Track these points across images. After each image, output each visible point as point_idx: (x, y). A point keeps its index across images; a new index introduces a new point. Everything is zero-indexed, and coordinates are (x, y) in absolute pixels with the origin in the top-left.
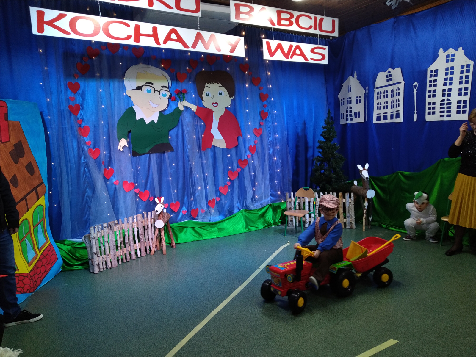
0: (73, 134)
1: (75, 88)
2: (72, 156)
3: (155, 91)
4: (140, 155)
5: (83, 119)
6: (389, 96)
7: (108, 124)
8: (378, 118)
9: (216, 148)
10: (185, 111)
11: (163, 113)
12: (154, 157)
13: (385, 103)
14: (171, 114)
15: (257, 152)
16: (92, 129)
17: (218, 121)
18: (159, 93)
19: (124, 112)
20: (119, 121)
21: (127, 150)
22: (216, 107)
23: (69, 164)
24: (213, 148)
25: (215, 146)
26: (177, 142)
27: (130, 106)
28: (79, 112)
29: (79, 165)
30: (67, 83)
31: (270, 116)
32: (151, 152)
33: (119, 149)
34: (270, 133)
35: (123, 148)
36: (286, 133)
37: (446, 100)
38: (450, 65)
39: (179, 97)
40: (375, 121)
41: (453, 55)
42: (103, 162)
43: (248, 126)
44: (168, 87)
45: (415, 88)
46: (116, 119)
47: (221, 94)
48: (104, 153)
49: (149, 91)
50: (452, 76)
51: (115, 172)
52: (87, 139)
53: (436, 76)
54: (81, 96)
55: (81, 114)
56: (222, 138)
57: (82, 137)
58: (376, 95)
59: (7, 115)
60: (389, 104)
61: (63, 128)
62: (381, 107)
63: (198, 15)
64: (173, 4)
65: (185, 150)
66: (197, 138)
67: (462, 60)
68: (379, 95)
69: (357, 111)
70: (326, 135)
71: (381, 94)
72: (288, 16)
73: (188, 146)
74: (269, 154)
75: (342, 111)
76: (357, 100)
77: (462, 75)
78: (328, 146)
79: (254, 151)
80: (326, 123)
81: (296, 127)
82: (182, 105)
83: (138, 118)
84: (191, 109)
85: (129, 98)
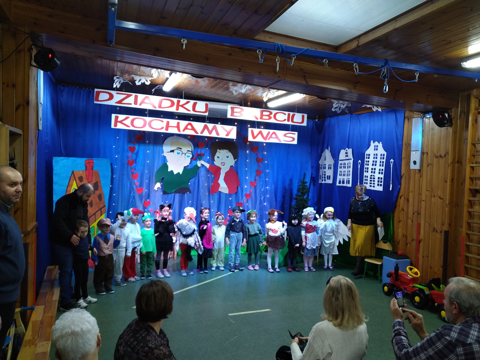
0: (128, 177)
1: (132, 150)
2: (126, 191)
3: (182, 153)
4: (168, 194)
5: (135, 168)
6: (346, 167)
7: (150, 172)
8: (340, 182)
11: (186, 168)
12: (177, 195)
13: (344, 172)
14: (192, 169)
15: (251, 198)
16: (140, 175)
17: (224, 175)
18: (185, 155)
19: (161, 166)
20: (157, 172)
21: (160, 190)
22: (224, 165)
23: (123, 196)
24: (219, 193)
26: (194, 187)
27: (165, 162)
28: (133, 165)
29: (129, 197)
30: (129, 146)
31: (263, 173)
32: (176, 192)
33: (155, 190)
34: (262, 186)
35: (157, 188)
36: (273, 186)
37: (373, 176)
38: (376, 152)
39: (198, 158)
40: (338, 184)
41: (377, 146)
42: (144, 197)
43: (246, 179)
44: (191, 151)
45: (359, 164)
46: (156, 170)
47: (228, 157)
48: (145, 190)
49: (178, 153)
50: (376, 160)
51: (151, 203)
52: (136, 181)
53: (369, 158)
54: (136, 155)
56: (226, 186)
57: (133, 180)
58: (339, 165)
59: (93, 167)
60: (346, 173)
61: (122, 173)
62: (341, 174)
63: (207, 114)
64: (191, 109)
65: (199, 193)
66: (208, 185)
67: (381, 151)
68: (341, 166)
69: (329, 175)
70: (301, 191)
71: (342, 165)
72: (268, 113)
73: (201, 190)
74: (260, 200)
75: (321, 173)
76: (329, 167)
77: (381, 160)
78: (301, 199)
79: (249, 197)
80: (302, 182)
81: (284, 182)
82: (200, 163)
83: (169, 170)
84: (205, 166)
85: (165, 157)
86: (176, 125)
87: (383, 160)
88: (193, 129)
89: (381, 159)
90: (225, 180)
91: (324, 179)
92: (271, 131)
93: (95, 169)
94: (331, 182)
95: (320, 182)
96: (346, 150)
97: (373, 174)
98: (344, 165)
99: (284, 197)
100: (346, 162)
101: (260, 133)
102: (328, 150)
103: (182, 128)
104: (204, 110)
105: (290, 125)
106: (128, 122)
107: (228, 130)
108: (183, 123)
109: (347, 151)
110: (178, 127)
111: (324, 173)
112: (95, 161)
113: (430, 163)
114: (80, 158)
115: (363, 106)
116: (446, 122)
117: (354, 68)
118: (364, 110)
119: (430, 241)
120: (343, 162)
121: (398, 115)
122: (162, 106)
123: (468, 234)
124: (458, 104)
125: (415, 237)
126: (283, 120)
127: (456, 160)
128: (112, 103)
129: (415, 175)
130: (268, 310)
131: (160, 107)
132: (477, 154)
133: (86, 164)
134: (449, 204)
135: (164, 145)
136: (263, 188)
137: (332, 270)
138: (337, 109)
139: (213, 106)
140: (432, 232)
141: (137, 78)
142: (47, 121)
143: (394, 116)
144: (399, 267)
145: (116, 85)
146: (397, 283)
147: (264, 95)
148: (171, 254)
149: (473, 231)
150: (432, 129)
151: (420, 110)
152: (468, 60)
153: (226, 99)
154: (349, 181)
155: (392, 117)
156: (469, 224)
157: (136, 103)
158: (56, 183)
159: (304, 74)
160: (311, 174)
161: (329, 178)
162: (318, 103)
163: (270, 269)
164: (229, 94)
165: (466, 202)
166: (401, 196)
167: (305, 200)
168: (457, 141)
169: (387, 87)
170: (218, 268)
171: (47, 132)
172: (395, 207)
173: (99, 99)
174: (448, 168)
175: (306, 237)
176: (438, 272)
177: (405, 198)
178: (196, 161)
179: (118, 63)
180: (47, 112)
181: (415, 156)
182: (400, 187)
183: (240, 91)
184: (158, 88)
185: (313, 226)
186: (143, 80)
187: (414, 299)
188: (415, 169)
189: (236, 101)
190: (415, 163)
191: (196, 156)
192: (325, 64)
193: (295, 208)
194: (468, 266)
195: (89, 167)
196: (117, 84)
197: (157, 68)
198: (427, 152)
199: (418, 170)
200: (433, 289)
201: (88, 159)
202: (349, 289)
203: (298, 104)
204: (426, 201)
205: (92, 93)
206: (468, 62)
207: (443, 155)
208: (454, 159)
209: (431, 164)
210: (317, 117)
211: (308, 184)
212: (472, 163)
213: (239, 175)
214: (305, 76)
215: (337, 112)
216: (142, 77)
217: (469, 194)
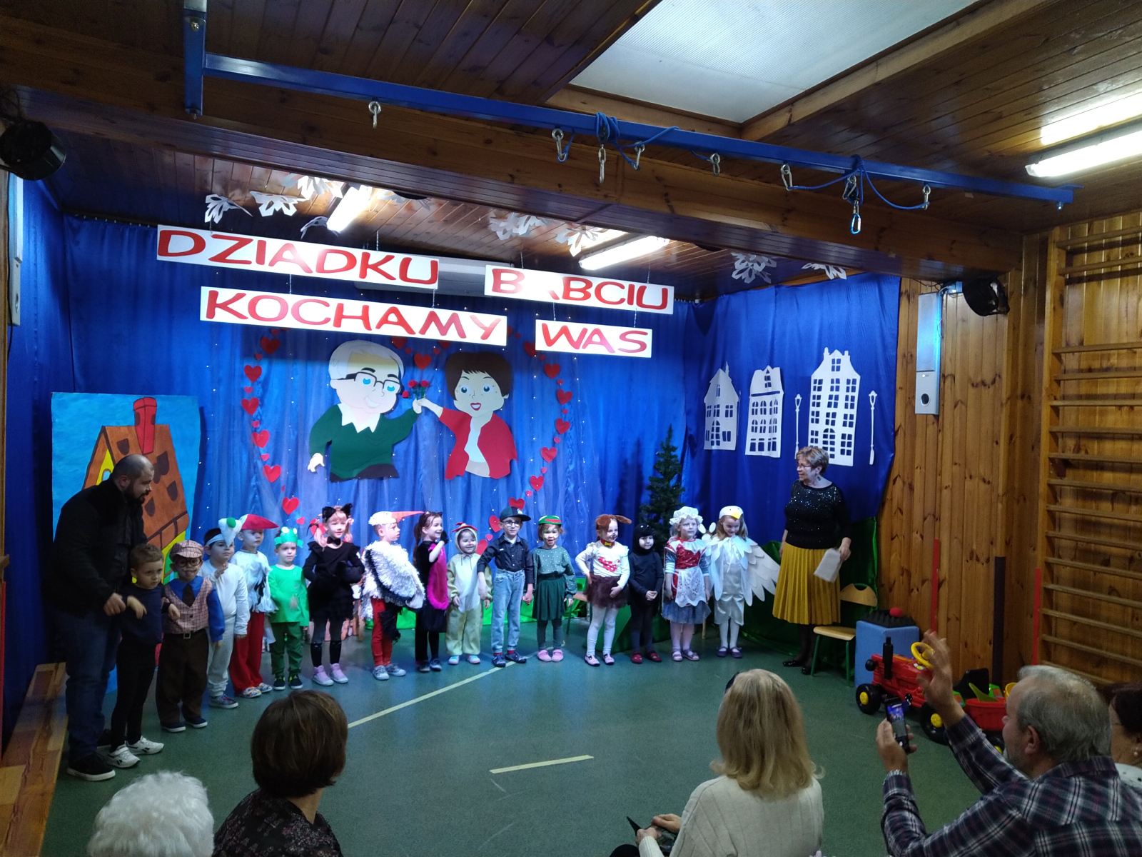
0: (244, 441)
1: (253, 374)
2: (239, 475)
3: (376, 382)
4: (342, 480)
5: (261, 419)
6: (768, 412)
8: (753, 448)
9: (472, 476)
10: (423, 415)
11: (387, 416)
12: (365, 485)
13: (762, 423)
14: (400, 419)
15: (545, 487)
16: (272, 436)
17: (479, 433)
18: (382, 385)
19: (323, 413)
20: (315, 427)
21: (322, 473)
22: (477, 409)
23: (232, 488)
24: (466, 476)
25: (470, 473)
26: (406, 463)
27: (335, 404)
28: (255, 410)
29: (247, 489)
30: (245, 365)
31: (573, 429)
32: (361, 476)
33: (310, 470)
34: (571, 457)
35: (316, 468)
36: (597, 459)
37: (829, 430)
38: (836, 375)
39: (415, 393)
40: (748, 452)
41: (839, 361)
42: (283, 489)
43: (532, 442)
44: (397, 375)
45: (798, 405)
46: (311, 423)
47: (487, 390)
48: (286, 473)
49: (367, 382)
50: (837, 393)
51: (301, 503)
52: (262, 451)
53: (820, 389)
54: (263, 387)
55: (259, 412)
56: (485, 461)
57: (256, 447)
58: (751, 407)
59: (154, 416)
60: (767, 426)
61: (229, 432)
62: (756, 428)
63: (435, 286)
64: (395, 273)
65: (418, 477)
66: (439, 459)
67: (848, 372)
68: (755, 408)
69: (727, 431)
70: (662, 469)
71: (757, 406)
72: (582, 285)
73: (424, 471)
74: (567, 492)
75: (708, 427)
76: (727, 412)
77: (847, 394)
78: (662, 488)
79: (540, 485)
80: (663, 448)
81: (622, 449)
82: (419, 404)
83: (345, 422)
84: (433, 413)
85: (333, 392)
86: (360, 314)
87: (853, 394)
88: (402, 322)
89: (848, 390)
90: (482, 444)
91: (715, 440)
92: (591, 327)
93: (159, 421)
94: (733, 448)
95: (707, 446)
96: (766, 371)
97: (829, 427)
98: (763, 407)
99: (622, 483)
100: (768, 399)
101: (564, 331)
102: (724, 371)
103: (374, 322)
104: (428, 277)
105: (634, 312)
106: (241, 306)
107: (487, 325)
108: (378, 309)
109: (768, 372)
110: (365, 317)
111: (715, 426)
112: (159, 403)
113: (960, 400)
114: (122, 395)
115: (804, 267)
116: (994, 304)
117: (783, 176)
118: (808, 277)
119: (964, 582)
120: (759, 400)
121: (885, 288)
122: (326, 268)
123: (1048, 565)
124: (1020, 261)
125: (928, 572)
126: (618, 300)
127: (1019, 392)
128: (202, 259)
129: (926, 426)
130: (587, 757)
131: (321, 268)
132: (1066, 377)
133: (137, 409)
134: (1005, 494)
135: (331, 361)
136: (573, 462)
137: (738, 656)
138: (744, 275)
139: (449, 266)
140: (967, 561)
141: (262, 199)
142: (36, 305)
143: (877, 291)
144: (892, 647)
145: (213, 215)
146: (889, 683)
147: (572, 240)
148: (352, 627)
149: (1060, 557)
150: (963, 321)
151: (936, 276)
152: (1041, 159)
153: (480, 251)
154: (774, 443)
155: (871, 292)
156: (1050, 540)
157: (260, 260)
158: (61, 458)
159: (667, 191)
160: (685, 430)
161: (727, 436)
162: (698, 259)
163: (591, 657)
164: (487, 240)
165: (1043, 488)
166: (896, 478)
167: (672, 491)
168: (1021, 348)
169: (859, 219)
170: (465, 657)
171: (36, 332)
172: (883, 504)
173: (170, 250)
174: (1001, 411)
175: (675, 578)
176: (983, 656)
177: (904, 483)
178: (410, 401)
179: (216, 160)
180: (36, 281)
181: (926, 383)
182: (894, 456)
183: (515, 231)
184: (316, 223)
185: (695, 553)
186: (278, 205)
187: (930, 721)
188: (927, 415)
189: (504, 256)
190: (925, 399)
191: (410, 387)
192: (714, 166)
193: (648, 511)
194: (1050, 639)
195: (145, 418)
196: (215, 213)
197: (312, 174)
198: (953, 373)
199: (934, 415)
200: (973, 696)
201: (142, 396)
202: (779, 699)
203: (652, 263)
204: (951, 489)
205: (152, 236)
206: (1041, 163)
207: (988, 381)
208: (1014, 389)
209: (962, 402)
210: (697, 294)
211: (678, 453)
212: (1055, 399)
213: (515, 433)
214: (666, 195)
215: (745, 281)
216: (274, 196)
217: (1049, 470)
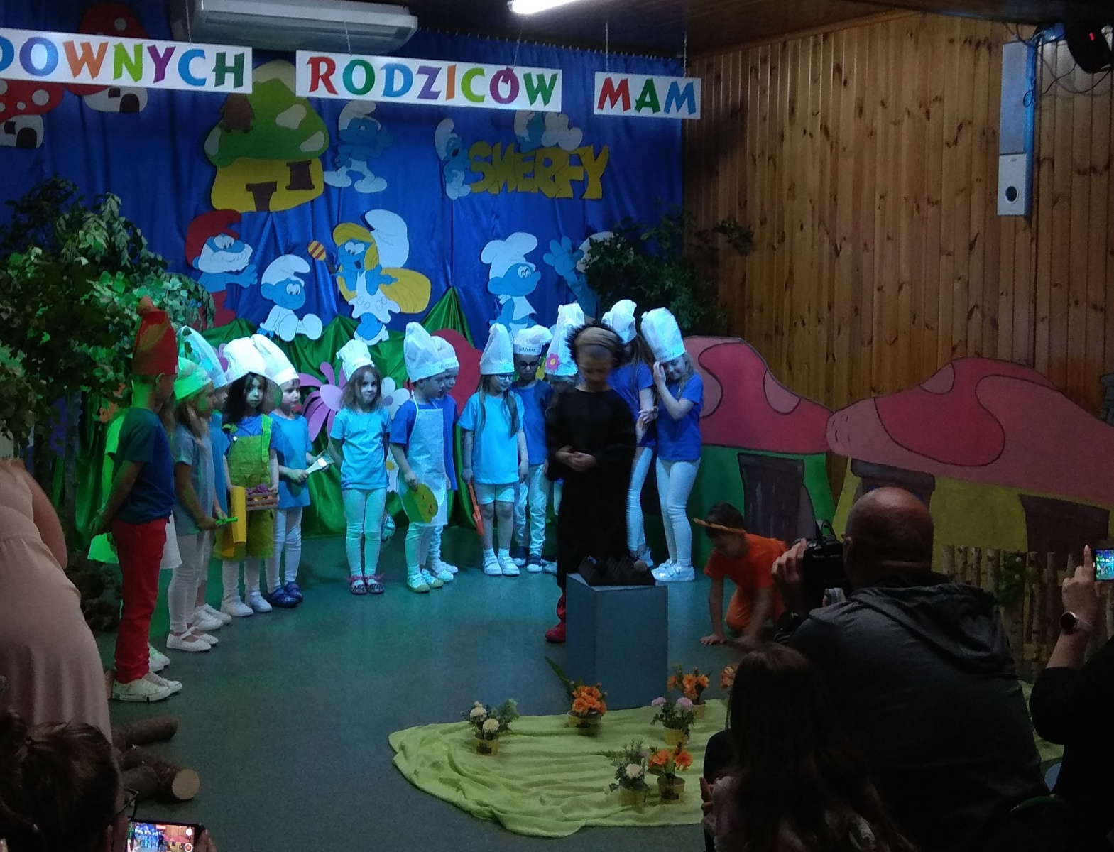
113: (1061, 194)
129: (1015, 235)
166: (973, 309)
177: (983, 316)
181: (1013, 171)
190: (1012, 194)
198: (1051, 157)
199: (1023, 216)
204: (1050, 322)
207: (1101, 165)
209: (1064, 197)
